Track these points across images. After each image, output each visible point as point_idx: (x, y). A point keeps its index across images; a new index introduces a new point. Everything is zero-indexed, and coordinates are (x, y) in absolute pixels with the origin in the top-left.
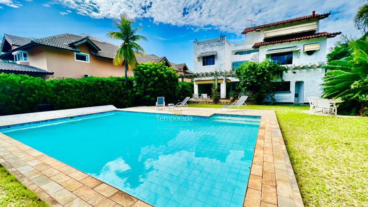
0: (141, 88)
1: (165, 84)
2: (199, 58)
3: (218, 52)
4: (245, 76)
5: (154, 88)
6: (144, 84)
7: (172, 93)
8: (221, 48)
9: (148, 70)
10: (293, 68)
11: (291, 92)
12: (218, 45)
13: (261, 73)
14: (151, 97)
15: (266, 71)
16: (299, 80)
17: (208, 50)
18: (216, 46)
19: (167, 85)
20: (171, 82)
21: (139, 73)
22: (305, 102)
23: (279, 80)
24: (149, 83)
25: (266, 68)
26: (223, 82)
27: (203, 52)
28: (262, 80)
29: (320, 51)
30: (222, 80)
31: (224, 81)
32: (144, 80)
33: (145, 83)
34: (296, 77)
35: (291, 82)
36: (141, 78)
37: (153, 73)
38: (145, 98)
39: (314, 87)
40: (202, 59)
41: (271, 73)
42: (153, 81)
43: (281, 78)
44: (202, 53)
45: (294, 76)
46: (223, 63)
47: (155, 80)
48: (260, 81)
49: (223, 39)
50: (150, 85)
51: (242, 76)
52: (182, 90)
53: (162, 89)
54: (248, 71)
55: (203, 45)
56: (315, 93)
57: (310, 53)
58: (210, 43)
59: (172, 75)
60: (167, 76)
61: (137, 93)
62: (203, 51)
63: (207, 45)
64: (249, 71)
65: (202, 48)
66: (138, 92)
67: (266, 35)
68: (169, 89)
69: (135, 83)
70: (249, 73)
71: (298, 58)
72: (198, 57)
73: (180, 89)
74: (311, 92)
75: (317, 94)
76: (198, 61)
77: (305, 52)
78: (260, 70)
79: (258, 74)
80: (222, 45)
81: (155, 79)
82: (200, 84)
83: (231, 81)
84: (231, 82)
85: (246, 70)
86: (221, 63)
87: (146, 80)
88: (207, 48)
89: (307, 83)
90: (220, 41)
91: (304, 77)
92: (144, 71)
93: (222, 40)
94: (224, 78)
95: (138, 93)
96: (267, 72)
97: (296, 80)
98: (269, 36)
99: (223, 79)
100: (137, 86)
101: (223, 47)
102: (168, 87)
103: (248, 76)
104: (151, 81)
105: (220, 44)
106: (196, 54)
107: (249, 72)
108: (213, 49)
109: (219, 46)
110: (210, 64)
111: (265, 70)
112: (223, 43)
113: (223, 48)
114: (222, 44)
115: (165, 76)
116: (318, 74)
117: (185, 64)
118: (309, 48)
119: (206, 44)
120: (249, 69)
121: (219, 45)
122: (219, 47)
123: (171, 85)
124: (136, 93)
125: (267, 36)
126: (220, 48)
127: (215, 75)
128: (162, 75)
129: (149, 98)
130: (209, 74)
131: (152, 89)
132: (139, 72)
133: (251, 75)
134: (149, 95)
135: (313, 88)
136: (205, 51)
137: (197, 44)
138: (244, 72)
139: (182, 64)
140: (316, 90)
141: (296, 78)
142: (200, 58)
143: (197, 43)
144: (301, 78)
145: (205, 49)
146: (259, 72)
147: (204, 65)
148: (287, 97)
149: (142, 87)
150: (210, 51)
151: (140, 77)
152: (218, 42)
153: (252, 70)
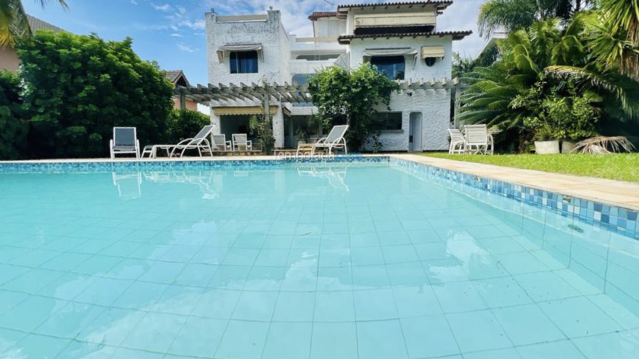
0: (52, 104)
1: (134, 97)
2: (220, 53)
3: (264, 45)
4: (329, 94)
5: (101, 106)
6: (59, 92)
7: (157, 126)
8: (272, 36)
9: (73, 49)
10: (409, 84)
11: (403, 130)
12: (265, 31)
13: (358, 90)
14: (90, 130)
15: (367, 87)
16: (415, 109)
17: (244, 40)
18: (261, 33)
19: (141, 101)
20: (153, 96)
21: (40, 57)
22: (424, 149)
23: (385, 110)
24: (80, 88)
25: (367, 80)
26: (278, 112)
27: (229, 42)
28: (361, 104)
29: (444, 59)
30: (275, 108)
31: (280, 109)
32: (63, 80)
33: (65, 88)
34: (411, 104)
35: (403, 113)
36: (51, 71)
37: (93, 61)
38: (68, 133)
39: (436, 122)
40: (229, 58)
41: (376, 91)
42: (96, 83)
43: (388, 105)
44: (228, 45)
45: (408, 102)
46: (276, 71)
47: (101, 80)
48: (357, 106)
49: (276, 18)
50: (83, 94)
51: (322, 93)
52: (181, 123)
53: (126, 111)
54: (334, 83)
55: (230, 24)
56: (438, 133)
57: (430, 61)
58: (246, 24)
59: (155, 77)
60: (141, 76)
61: (36, 119)
62: (230, 40)
63: (239, 25)
64: (337, 85)
65: (228, 32)
66: (41, 114)
67: (359, 22)
68: (148, 114)
69: (26, 87)
70: (336, 88)
71: (413, 69)
72: (218, 52)
73: (176, 121)
74: (432, 132)
75: (440, 135)
76: (218, 60)
77: (423, 59)
78: (357, 84)
79: (354, 90)
80: (272, 31)
81: (99, 78)
82: (225, 115)
83: (292, 114)
84: (292, 116)
85: (331, 82)
86: (273, 71)
87: (69, 78)
88: (240, 34)
89: (426, 115)
90: (269, 22)
91: (422, 105)
92: (59, 53)
93: (272, 19)
94: (279, 104)
95: (38, 116)
96: (369, 88)
97: (411, 109)
98: (364, 24)
99: (277, 107)
100: (34, 96)
101: (276, 35)
102: (143, 109)
103: (335, 94)
104: (86, 83)
105: (268, 27)
106: (213, 44)
107: (335, 86)
108: (253, 37)
109: (267, 33)
110: (248, 72)
111: (366, 85)
112: (276, 28)
113: (276, 39)
114: (274, 28)
115: (134, 74)
116: (442, 100)
117: (181, 72)
118: (429, 52)
119: (236, 24)
120: (336, 79)
121: (267, 30)
122: (267, 36)
123: (151, 101)
124: (30, 118)
125: (361, 24)
126: (270, 38)
127: (265, 92)
128: (124, 72)
129: (81, 135)
130: (250, 87)
131: (93, 108)
132: (39, 53)
133: (341, 91)
134: (80, 124)
135: (436, 125)
136: (235, 40)
137: (214, 21)
138: (327, 85)
139: (174, 72)
140: (439, 128)
141: (410, 106)
142: (224, 54)
143: (215, 18)
144: (418, 106)
145: (234, 36)
146: (356, 87)
147: (233, 71)
148: (398, 140)
149: (53, 100)
150: (247, 40)
151: (44, 70)
152: (265, 24)
153: (342, 83)
